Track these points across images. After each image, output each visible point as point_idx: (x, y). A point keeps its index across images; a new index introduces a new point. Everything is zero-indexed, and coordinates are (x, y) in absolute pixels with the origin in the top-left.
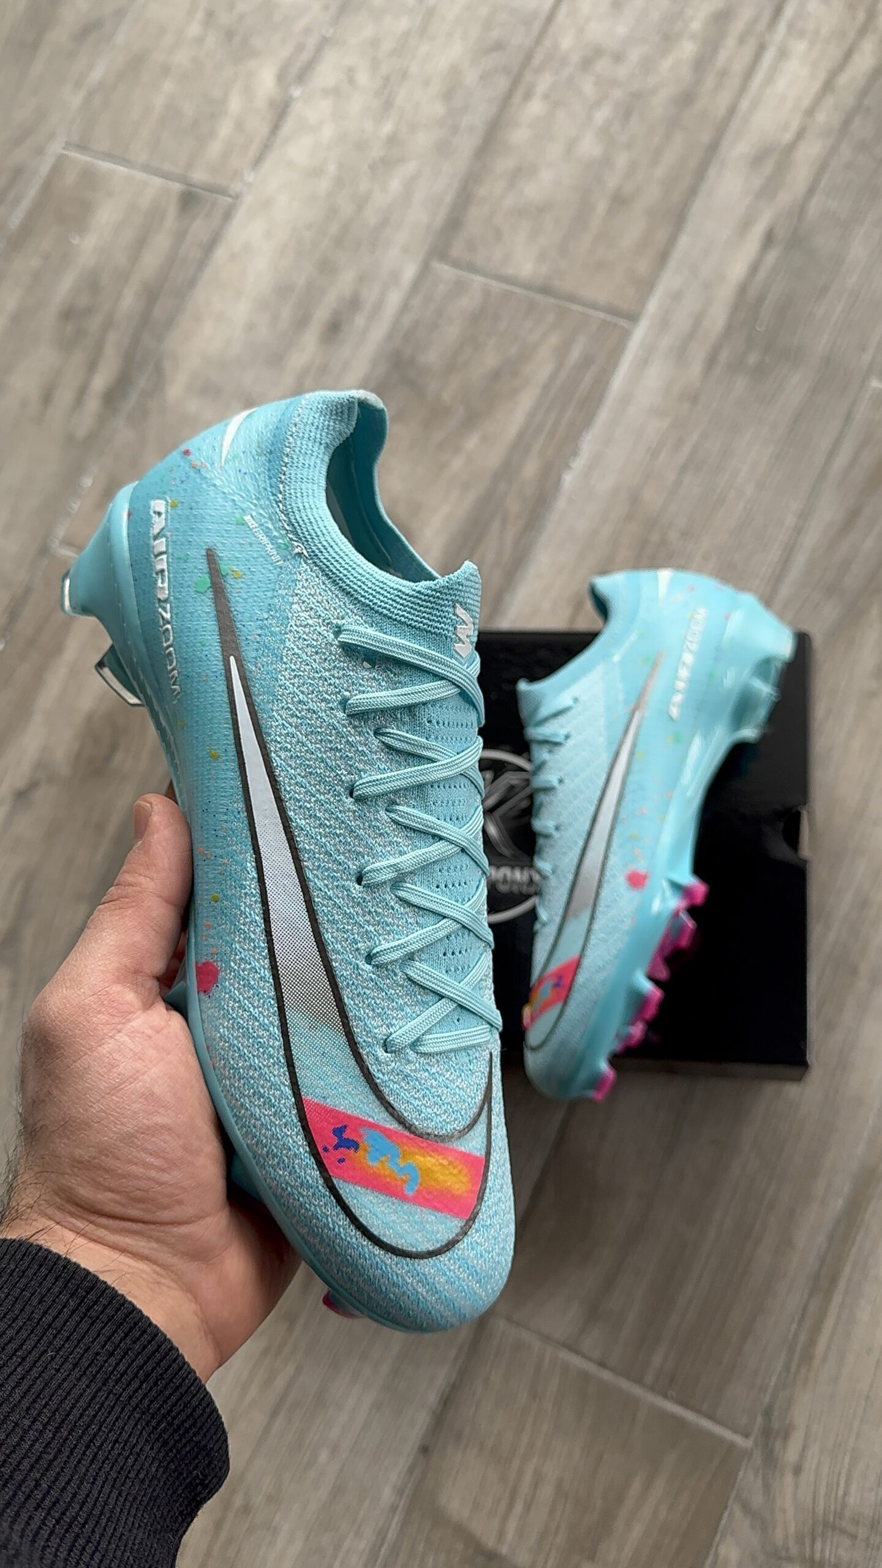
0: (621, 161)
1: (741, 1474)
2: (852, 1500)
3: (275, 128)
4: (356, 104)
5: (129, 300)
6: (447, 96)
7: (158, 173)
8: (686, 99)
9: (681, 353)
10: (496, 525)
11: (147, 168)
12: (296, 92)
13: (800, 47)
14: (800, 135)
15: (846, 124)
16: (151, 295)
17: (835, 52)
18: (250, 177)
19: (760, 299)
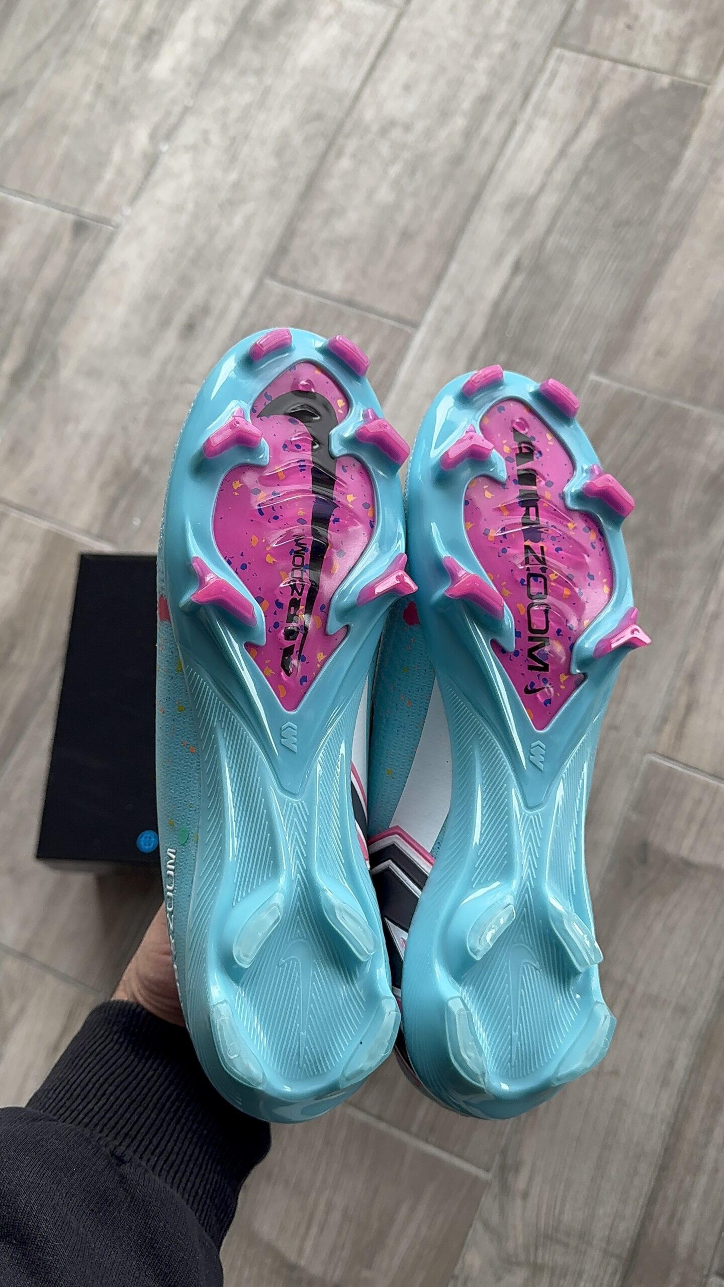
0: (409, 205)
1: (483, 1199)
2: (566, 1217)
3: (148, 174)
4: (210, 157)
5: (32, 304)
6: (279, 153)
7: (57, 206)
8: (457, 160)
9: (449, 352)
11: (48, 203)
12: (164, 148)
13: (542, 124)
14: (542, 188)
15: (576, 182)
16: (49, 299)
17: (568, 128)
18: (127, 211)
19: (509, 313)
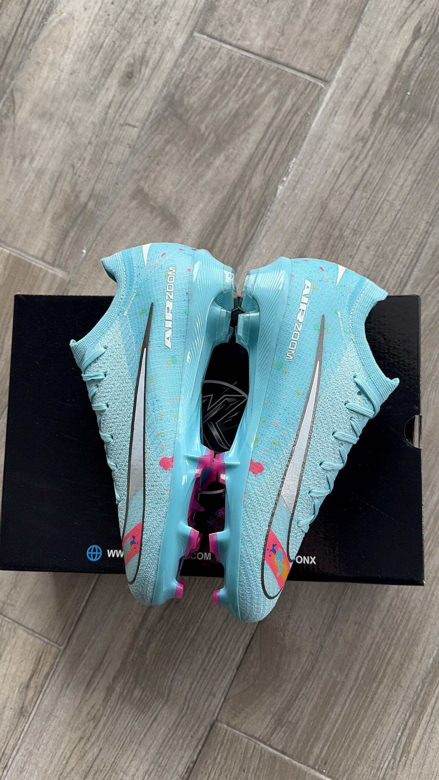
10: (234, 218)
19: (410, 74)
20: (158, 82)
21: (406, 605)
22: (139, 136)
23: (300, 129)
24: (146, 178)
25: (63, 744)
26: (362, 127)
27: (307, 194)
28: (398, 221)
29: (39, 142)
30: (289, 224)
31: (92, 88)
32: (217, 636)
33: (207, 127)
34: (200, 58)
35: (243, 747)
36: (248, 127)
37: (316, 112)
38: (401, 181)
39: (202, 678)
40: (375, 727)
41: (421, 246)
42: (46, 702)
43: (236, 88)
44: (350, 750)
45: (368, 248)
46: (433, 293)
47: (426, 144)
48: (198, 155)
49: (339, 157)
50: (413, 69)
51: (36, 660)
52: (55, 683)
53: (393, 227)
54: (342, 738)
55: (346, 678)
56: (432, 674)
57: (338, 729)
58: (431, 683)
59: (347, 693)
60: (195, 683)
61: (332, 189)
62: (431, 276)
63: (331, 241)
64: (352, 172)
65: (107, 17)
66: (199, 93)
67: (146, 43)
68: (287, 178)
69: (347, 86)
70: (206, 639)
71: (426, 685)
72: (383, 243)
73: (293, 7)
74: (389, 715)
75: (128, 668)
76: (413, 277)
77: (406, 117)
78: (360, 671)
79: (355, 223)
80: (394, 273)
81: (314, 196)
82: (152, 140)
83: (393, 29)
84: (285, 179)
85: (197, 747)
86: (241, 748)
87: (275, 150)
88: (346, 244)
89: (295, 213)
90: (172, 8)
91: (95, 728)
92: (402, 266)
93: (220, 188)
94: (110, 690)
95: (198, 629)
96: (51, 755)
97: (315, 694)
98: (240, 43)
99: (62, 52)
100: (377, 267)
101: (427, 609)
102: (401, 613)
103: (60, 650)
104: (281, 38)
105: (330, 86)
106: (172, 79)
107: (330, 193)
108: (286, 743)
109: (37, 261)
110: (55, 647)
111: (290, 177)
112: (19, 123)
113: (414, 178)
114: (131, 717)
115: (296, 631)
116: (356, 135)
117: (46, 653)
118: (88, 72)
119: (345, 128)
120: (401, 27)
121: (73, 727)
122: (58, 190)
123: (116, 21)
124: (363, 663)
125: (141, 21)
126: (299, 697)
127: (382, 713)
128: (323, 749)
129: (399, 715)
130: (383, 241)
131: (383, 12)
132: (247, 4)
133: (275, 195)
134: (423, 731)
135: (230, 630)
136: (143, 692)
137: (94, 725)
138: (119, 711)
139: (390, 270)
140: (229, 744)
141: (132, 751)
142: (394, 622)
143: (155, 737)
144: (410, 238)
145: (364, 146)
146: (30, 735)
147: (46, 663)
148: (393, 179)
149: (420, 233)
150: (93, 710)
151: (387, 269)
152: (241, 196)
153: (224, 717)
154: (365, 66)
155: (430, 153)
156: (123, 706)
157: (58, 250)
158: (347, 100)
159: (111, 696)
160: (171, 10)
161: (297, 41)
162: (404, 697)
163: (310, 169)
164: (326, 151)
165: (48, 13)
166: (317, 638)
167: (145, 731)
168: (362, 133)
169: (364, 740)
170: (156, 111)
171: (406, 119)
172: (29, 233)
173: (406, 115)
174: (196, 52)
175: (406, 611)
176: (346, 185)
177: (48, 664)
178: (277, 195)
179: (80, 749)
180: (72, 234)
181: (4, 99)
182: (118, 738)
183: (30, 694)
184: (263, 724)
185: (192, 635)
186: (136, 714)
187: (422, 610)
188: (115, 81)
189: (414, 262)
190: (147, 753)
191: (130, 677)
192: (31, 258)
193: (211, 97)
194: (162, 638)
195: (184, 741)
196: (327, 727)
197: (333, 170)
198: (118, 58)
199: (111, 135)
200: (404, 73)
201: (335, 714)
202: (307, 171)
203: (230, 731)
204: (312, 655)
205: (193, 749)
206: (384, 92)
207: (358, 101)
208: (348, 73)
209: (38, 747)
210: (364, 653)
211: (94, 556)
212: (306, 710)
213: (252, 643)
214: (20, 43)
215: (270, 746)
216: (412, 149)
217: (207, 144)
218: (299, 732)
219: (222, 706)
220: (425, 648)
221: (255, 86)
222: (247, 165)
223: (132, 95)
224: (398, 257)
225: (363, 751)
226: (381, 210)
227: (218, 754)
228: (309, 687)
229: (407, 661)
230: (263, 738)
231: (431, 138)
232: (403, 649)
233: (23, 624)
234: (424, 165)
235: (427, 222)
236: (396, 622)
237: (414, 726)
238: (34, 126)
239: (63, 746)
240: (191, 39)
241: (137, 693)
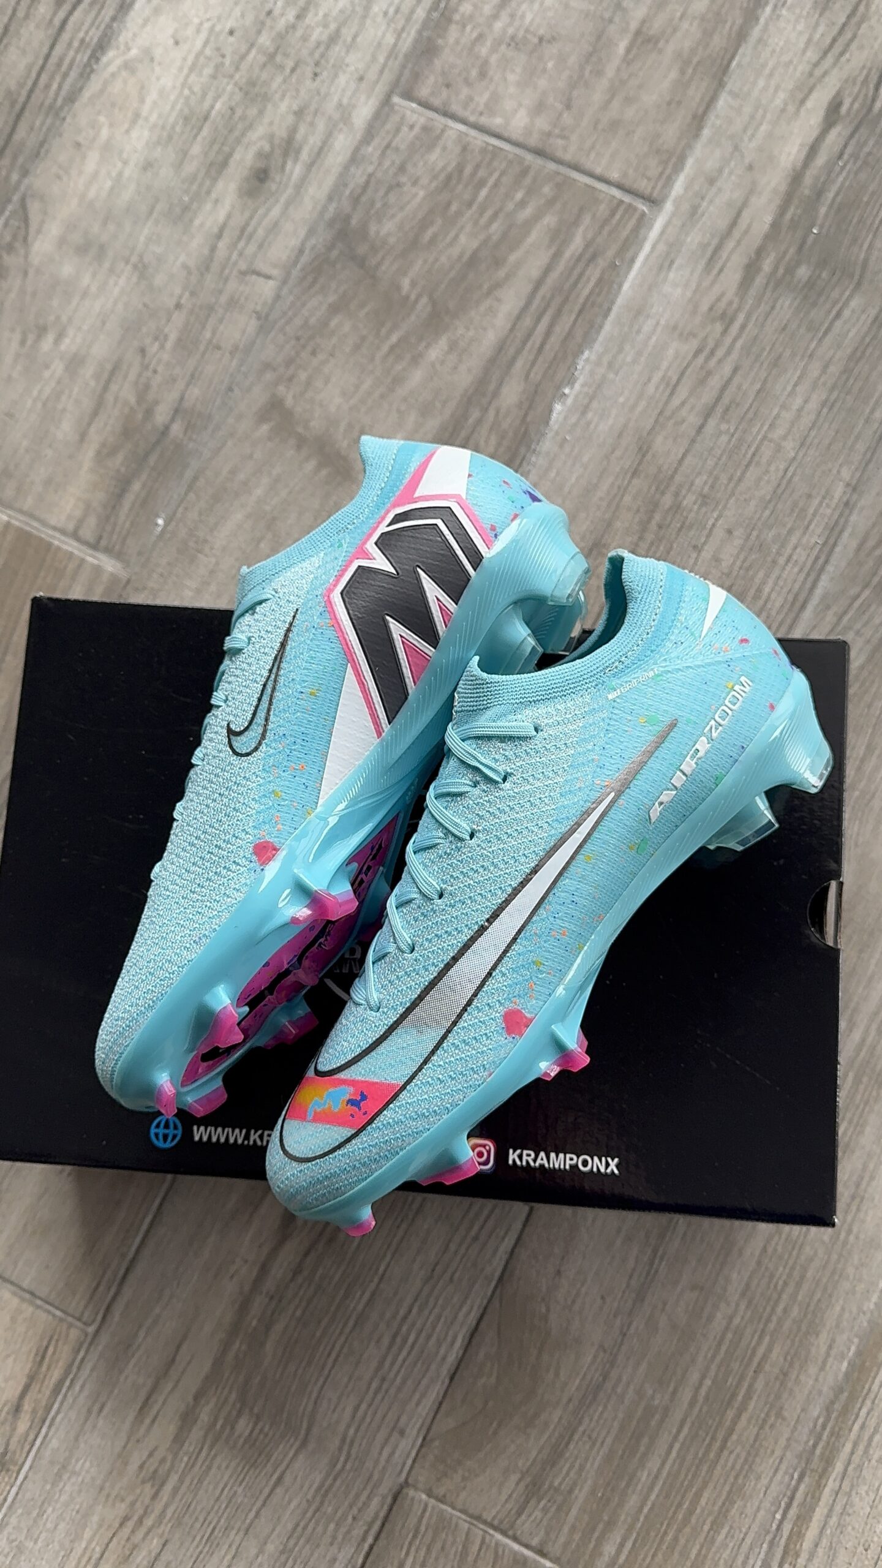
9: (713, 257)
19: (819, 193)
20: (317, 191)
21: (795, 1253)
22: (278, 297)
23: (599, 295)
24: (290, 379)
25: (88, 1530)
26: (723, 294)
27: (611, 422)
28: (790, 481)
29: (75, 302)
30: (573, 480)
31: (186, 199)
32: (410, 1311)
33: (413, 284)
34: (403, 147)
35: (458, 1540)
36: (498, 285)
37: (632, 261)
38: (798, 401)
39: (379, 1397)
40: (730, 1500)
41: (834, 531)
42: (54, 1443)
43: (475, 207)
44: (678, 1548)
45: (730, 532)
46: (858, 626)
47: (849, 331)
48: (394, 338)
49: (676, 350)
50: (824, 183)
51: (36, 1354)
52: (74, 1401)
53: (779, 491)
54: (662, 1524)
55: (672, 1400)
56: (846, 1394)
57: (653, 1505)
58: (845, 1411)
59: (674, 1431)
60: (364, 1406)
61: (661, 413)
62: (853, 591)
63: (657, 517)
64: (702, 382)
65: (220, 59)
66: (400, 216)
67: (295, 113)
68: (572, 388)
69: (694, 211)
70: (388, 1315)
71: (834, 1416)
72: (759, 524)
73: (591, 55)
74: (758, 1478)
75: (226, 1375)
76: (819, 592)
77: (810, 277)
78: (701, 1384)
79: (705, 483)
80: (781, 583)
81: (625, 426)
82: (304, 305)
83: (786, 104)
84: (567, 391)
85: (364, 1539)
86: (454, 1543)
87: (548, 333)
88: (687, 523)
89: (585, 459)
90: (350, 47)
91: (155, 1496)
92: (796, 570)
93: (438, 405)
94: (187, 1419)
95: (373, 1294)
96: (62, 1553)
97: (608, 1432)
98: (483, 120)
99: (126, 126)
100: (748, 570)
101: (838, 1261)
102: (785, 1267)
103: (86, 1335)
104: (565, 115)
105: (660, 211)
106: (346, 185)
107: (656, 421)
108: (547, 1533)
109: (63, 538)
110: (76, 1327)
111: (577, 386)
112: (35, 260)
113: (824, 397)
114: (231, 1477)
115: (574, 1302)
116: (711, 309)
117: (57, 1341)
118: (178, 166)
119: (689, 294)
120: (803, 102)
121: (108, 1496)
122: (110, 397)
123: (237, 69)
124: (707, 1368)
125: (288, 71)
126: (576, 1437)
127: (744, 1472)
128: (622, 1545)
129: (779, 1476)
130: (759, 519)
131: (767, 71)
132: (499, 45)
133: (547, 423)
134: (826, 1511)
135: (437, 1299)
136: (256, 1424)
137: (154, 1490)
138: (207, 1463)
139: (773, 576)
140: (430, 1533)
141: (230, 1546)
142: (772, 1286)
143: (279, 1519)
144: (814, 515)
145: (725, 332)
146: (20, 1511)
147: (58, 1361)
148: (783, 398)
149: (833, 506)
150: (151, 1460)
151: (767, 576)
152: (479, 422)
153: (421, 1479)
154: (731, 173)
155: (857, 349)
156: (213, 1453)
157: (108, 518)
158: (694, 238)
159: (190, 1431)
160: (348, 52)
161: (597, 123)
162: (788, 1440)
163: (617, 374)
164: (649, 338)
165: (101, 47)
166: (615, 1316)
167: (259, 1504)
168: (722, 305)
169: (706, 1528)
170: (313, 248)
171: (809, 281)
172: (48, 482)
173: (809, 273)
174: (394, 136)
175: (795, 1263)
176: (687, 407)
177: (61, 1364)
178: (551, 423)
179: (123, 1542)
180: (136, 486)
181: (7, 213)
182: (201, 1519)
183: (22, 1426)
184: (500, 1493)
185: (360, 1307)
186: (240, 1469)
187: (827, 1262)
188: (233, 186)
189: (821, 561)
190: (261, 1551)
191: (230, 1392)
192: (50, 532)
193: (424, 224)
194: (298, 1313)
195: (338, 1525)
196: (633, 1500)
197: (664, 377)
198: (238, 141)
199: (220, 292)
200: (807, 192)
201: (649, 1475)
202: (611, 376)
203: (433, 1508)
204: (605, 1351)
205: (355, 1544)
206: (767, 226)
207: (715, 242)
208: (696, 187)
209: (35, 1536)
210: (709, 1349)
211: (165, 1137)
212: (589, 1465)
213: (483, 1325)
214: (42, 104)
215: (515, 1539)
216: (820, 340)
217: (413, 318)
218: (574, 1512)
219: (417, 1455)
220: (833, 1341)
221: (510, 206)
222: (492, 361)
223: (266, 215)
224: (789, 551)
225: (703, 1552)
226: (756, 459)
227: (407, 1554)
228: (596, 1418)
229: (797, 1365)
230: (501, 1522)
231: (858, 320)
232: (789, 1342)
233: (13, 1278)
234: (844, 371)
235: (848, 485)
236: (776, 1286)
237: (808, 1499)
238: (67, 270)
239: (88, 1534)
240: (387, 109)
241: (243, 1426)
